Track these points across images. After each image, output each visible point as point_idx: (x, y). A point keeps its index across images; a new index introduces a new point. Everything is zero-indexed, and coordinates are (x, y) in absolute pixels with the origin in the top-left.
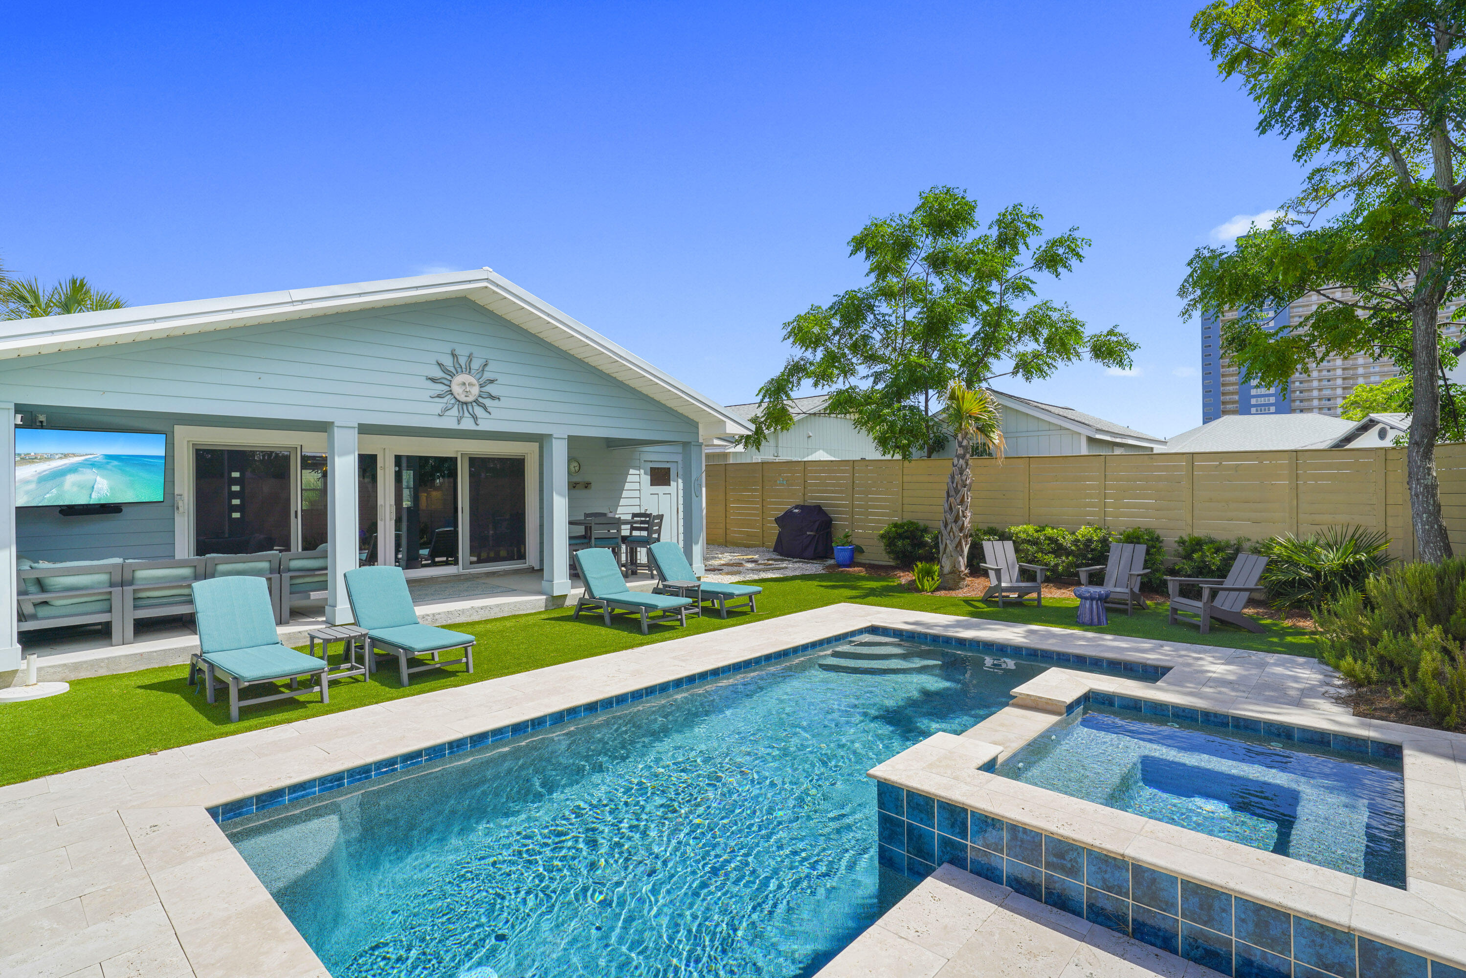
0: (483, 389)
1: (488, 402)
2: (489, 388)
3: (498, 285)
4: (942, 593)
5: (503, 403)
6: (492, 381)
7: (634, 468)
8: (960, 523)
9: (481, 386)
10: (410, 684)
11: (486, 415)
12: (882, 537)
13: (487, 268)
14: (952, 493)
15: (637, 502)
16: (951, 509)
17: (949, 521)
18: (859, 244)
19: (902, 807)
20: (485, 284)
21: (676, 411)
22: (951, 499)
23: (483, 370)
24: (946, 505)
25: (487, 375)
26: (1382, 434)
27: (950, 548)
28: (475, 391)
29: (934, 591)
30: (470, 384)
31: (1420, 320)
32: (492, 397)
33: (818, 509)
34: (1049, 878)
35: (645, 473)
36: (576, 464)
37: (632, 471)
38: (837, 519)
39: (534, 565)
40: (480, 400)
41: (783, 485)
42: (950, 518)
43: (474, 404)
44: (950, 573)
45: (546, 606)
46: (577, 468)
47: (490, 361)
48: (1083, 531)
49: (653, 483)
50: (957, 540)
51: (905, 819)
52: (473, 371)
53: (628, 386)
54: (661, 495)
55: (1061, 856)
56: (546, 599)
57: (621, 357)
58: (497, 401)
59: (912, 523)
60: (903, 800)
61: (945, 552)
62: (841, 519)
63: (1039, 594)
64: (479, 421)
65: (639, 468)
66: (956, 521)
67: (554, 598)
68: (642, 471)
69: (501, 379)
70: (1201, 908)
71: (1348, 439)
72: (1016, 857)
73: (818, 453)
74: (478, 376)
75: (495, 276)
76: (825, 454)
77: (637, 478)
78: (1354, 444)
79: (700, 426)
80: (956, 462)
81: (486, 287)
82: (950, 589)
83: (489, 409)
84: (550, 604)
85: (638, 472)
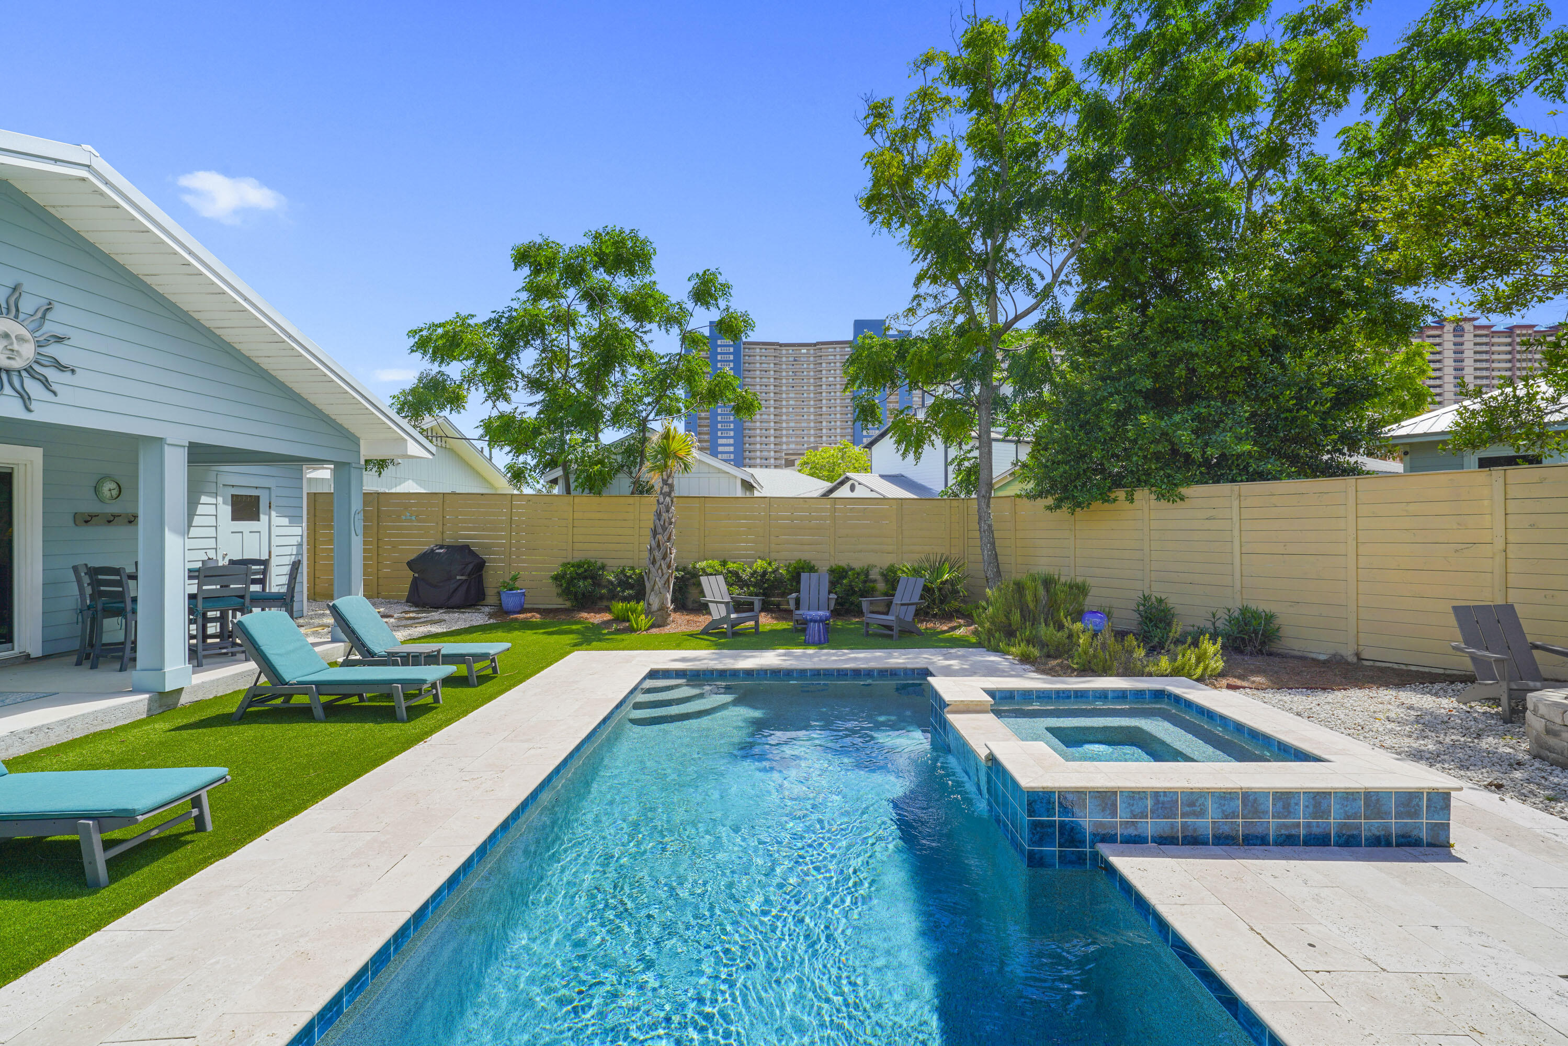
0: (43, 351)
1: (52, 374)
2: (53, 350)
3: (107, 183)
4: (654, 630)
5: (80, 378)
6: (59, 339)
7: (208, 494)
8: (668, 559)
9: (39, 345)
10: (113, 879)
11: (48, 396)
12: (556, 578)
13: (89, 148)
14: (660, 530)
15: (212, 543)
16: (659, 546)
17: (657, 558)
18: (523, 257)
19: (1054, 809)
20: (83, 173)
21: (334, 420)
22: (659, 537)
23: (43, 317)
24: (653, 543)
25: (49, 328)
26: (852, 488)
27: (660, 584)
28: (28, 351)
29: (648, 629)
30: (20, 339)
31: (983, 413)
32: (59, 366)
33: (464, 550)
34: (1184, 825)
35: (224, 503)
36: (113, 486)
37: (204, 499)
38: (491, 560)
39: (29, 650)
40: (37, 368)
41: (411, 521)
42: (658, 555)
43: (24, 374)
44: (659, 610)
45: (149, 710)
46: (115, 493)
47: (56, 305)
48: (760, 565)
49: (235, 518)
50: (666, 577)
51: (1057, 818)
52: (21, 316)
53: (274, 377)
54: (246, 534)
55: (1192, 804)
56: (150, 700)
57: (290, 336)
58: (69, 374)
59: (589, 563)
60: (1054, 803)
61: (652, 590)
62: (495, 560)
63: (757, 622)
64: (33, 406)
65: (216, 495)
66: (664, 558)
67: (162, 694)
68: (220, 499)
69: (77, 338)
70: (1284, 808)
71: (831, 491)
72: (1158, 817)
73: (406, 483)
74: (32, 326)
75: (101, 164)
76: (415, 485)
77: (211, 510)
78: (834, 495)
79: (362, 443)
80: (661, 500)
81: (83, 180)
82: (659, 626)
83: (54, 387)
84: (156, 705)
85: (213, 501)
